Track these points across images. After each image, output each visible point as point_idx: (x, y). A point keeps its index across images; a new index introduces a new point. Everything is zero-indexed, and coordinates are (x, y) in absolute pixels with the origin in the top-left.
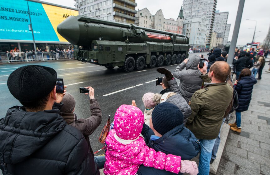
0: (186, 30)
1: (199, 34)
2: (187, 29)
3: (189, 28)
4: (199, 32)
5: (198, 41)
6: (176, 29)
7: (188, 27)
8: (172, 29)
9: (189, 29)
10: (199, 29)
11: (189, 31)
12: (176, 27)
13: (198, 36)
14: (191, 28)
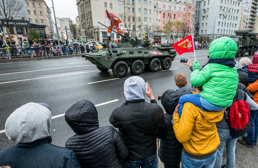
0: (202, 12)
1: (222, 16)
2: (204, 10)
3: (206, 8)
4: (222, 13)
5: (220, 28)
6: (182, 10)
7: (205, 5)
8: (175, 9)
9: (206, 10)
10: (223, 8)
11: (207, 12)
12: (183, 7)
13: (221, 20)
14: (209, 6)
